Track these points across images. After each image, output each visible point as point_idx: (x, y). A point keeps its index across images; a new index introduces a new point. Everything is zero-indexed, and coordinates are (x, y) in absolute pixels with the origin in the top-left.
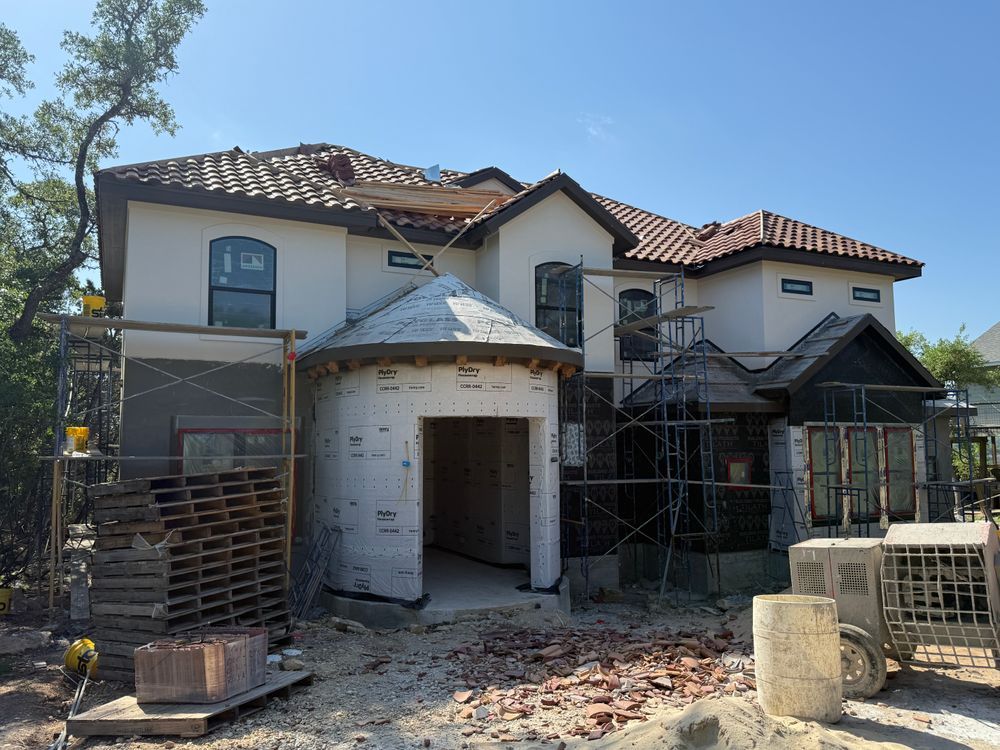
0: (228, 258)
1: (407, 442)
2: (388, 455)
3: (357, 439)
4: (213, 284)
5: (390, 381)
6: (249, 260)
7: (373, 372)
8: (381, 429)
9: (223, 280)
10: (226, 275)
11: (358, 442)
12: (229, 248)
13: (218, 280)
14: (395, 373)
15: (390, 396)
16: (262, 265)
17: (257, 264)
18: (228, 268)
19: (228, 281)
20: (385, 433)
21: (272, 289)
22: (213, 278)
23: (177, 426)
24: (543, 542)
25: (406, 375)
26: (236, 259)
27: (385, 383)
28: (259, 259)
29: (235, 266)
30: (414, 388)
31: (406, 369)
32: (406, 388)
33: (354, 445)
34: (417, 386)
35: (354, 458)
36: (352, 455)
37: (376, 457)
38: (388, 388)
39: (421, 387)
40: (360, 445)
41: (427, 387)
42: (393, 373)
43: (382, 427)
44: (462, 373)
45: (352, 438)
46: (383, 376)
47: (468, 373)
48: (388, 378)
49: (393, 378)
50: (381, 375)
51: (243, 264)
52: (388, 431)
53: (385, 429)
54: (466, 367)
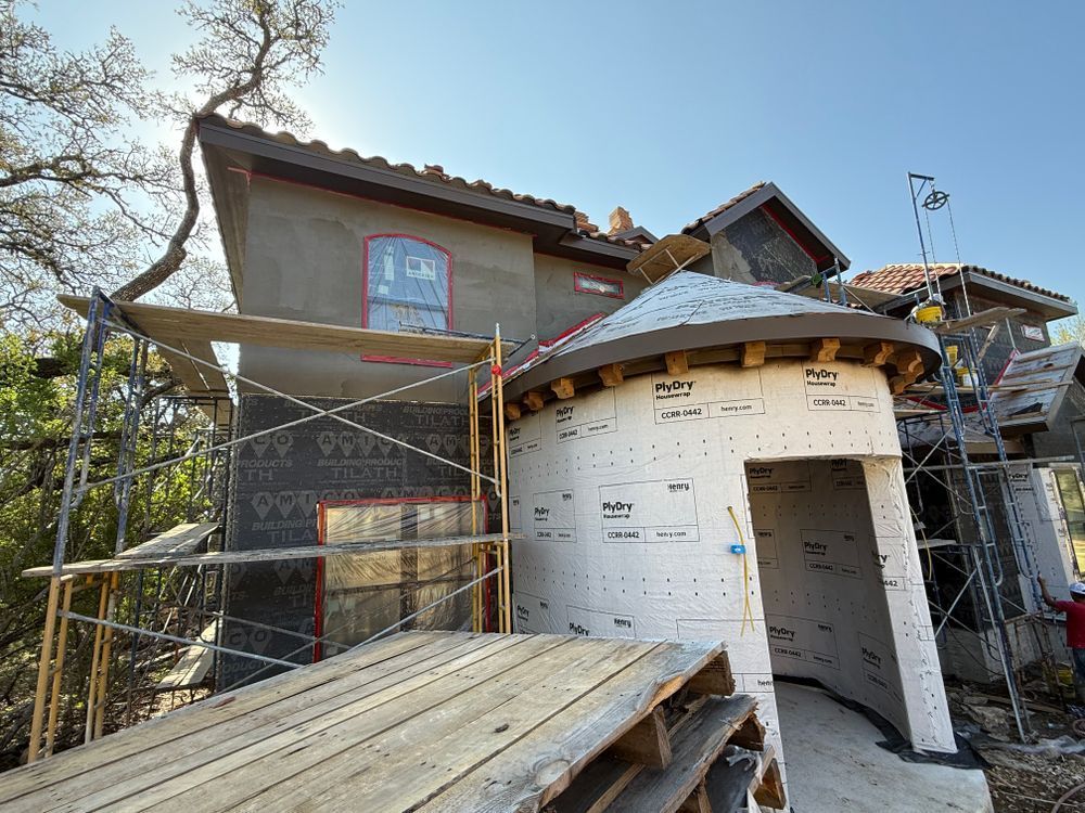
0: (389, 263)
1: (729, 509)
2: (692, 534)
3: (620, 506)
4: (370, 294)
5: (683, 400)
7: (645, 389)
8: (672, 487)
9: (383, 290)
10: (387, 283)
11: (625, 511)
12: (390, 250)
13: (377, 289)
14: (690, 386)
15: (686, 429)
16: (434, 274)
17: (427, 273)
18: (390, 275)
19: (391, 293)
20: (681, 493)
22: (370, 286)
24: (926, 669)
25: (712, 388)
26: (399, 264)
27: (671, 404)
28: (429, 265)
29: (400, 274)
30: (731, 409)
31: (711, 377)
32: (716, 410)
33: (613, 517)
34: (738, 405)
35: (617, 540)
36: (610, 535)
37: (668, 538)
38: (678, 414)
39: (745, 408)
40: (627, 516)
41: (757, 407)
42: (686, 386)
43: (672, 483)
44: (812, 379)
45: (606, 506)
46: (666, 393)
47: (822, 380)
48: (677, 395)
49: (687, 394)
50: (662, 393)
51: (408, 270)
52: (687, 488)
53: (680, 486)
54: (817, 370)
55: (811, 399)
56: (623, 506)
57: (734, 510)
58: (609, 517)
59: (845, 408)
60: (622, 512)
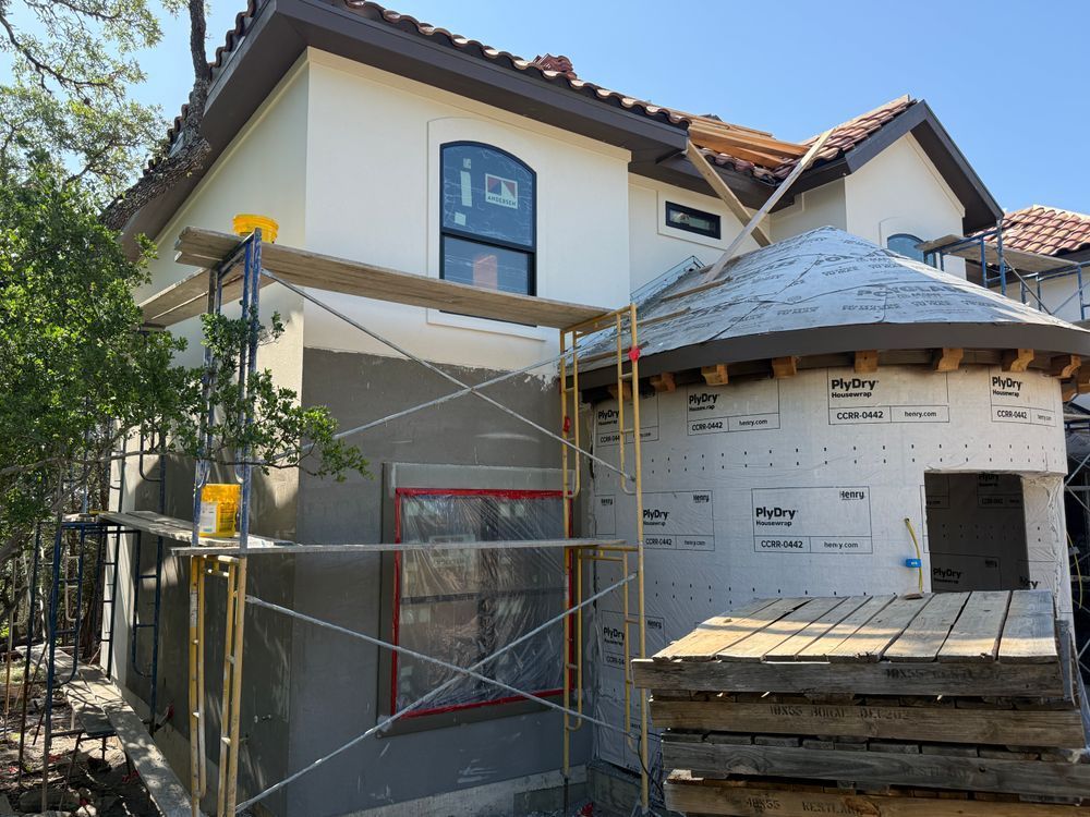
0: (466, 178)
1: (906, 520)
2: (865, 545)
3: (779, 512)
4: (445, 224)
5: (862, 401)
6: (496, 189)
7: (819, 384)
8: (845, 495)
9: (460, 220)
10: (464, 210)
11: (786, 518)
12: (467, 163)
13: (453, 218)
14: (872, 386)
15: (864, 430)
16: (516, 200)
17: (508, 198)
18: (467, 200)
19: (468, 224)
20: (854, 502)
21: (529, 243)
22: (446, 212)
23: (393, 484)
25: (896, 390)
26: (477, 183)
27: (849, 404)
28: (511, 187)
29: (478, 197)
30: (915, 414)
31: (896, 377)
32: (899, 415)
33: (769, 524)
34: (922, 410)
35: (773, 549)
36: (764, 544)
37: (837, 549)
38: (856, 415)
39: (929, 414)
40: (789, 524)
41: (941, 415)
42: (867, 385)
43: (846, 490)
44: (998, 388)
45: (759, 511)
46: (843, 391)
47: (1007, 389)
48: (856, 395)
49: (868, 395)
50: (838, 390)
51: (488, 194)
52: (862, 497)
53: (854, 494)
54: (1003, 378)
55: (995, 409)
56: (783, 513)
57: (911, 522)
58: (764, 524)
59: (1028, 420)
60: (781, 519)
